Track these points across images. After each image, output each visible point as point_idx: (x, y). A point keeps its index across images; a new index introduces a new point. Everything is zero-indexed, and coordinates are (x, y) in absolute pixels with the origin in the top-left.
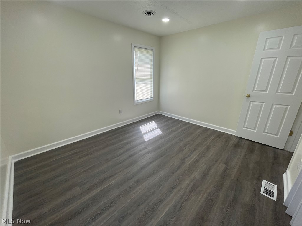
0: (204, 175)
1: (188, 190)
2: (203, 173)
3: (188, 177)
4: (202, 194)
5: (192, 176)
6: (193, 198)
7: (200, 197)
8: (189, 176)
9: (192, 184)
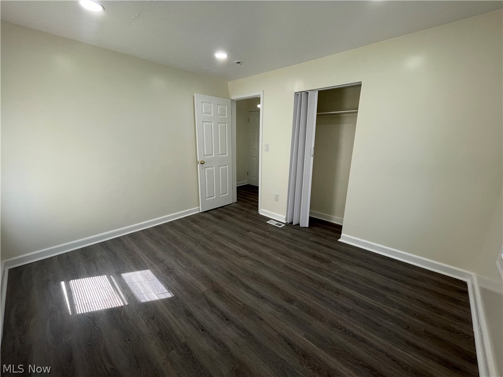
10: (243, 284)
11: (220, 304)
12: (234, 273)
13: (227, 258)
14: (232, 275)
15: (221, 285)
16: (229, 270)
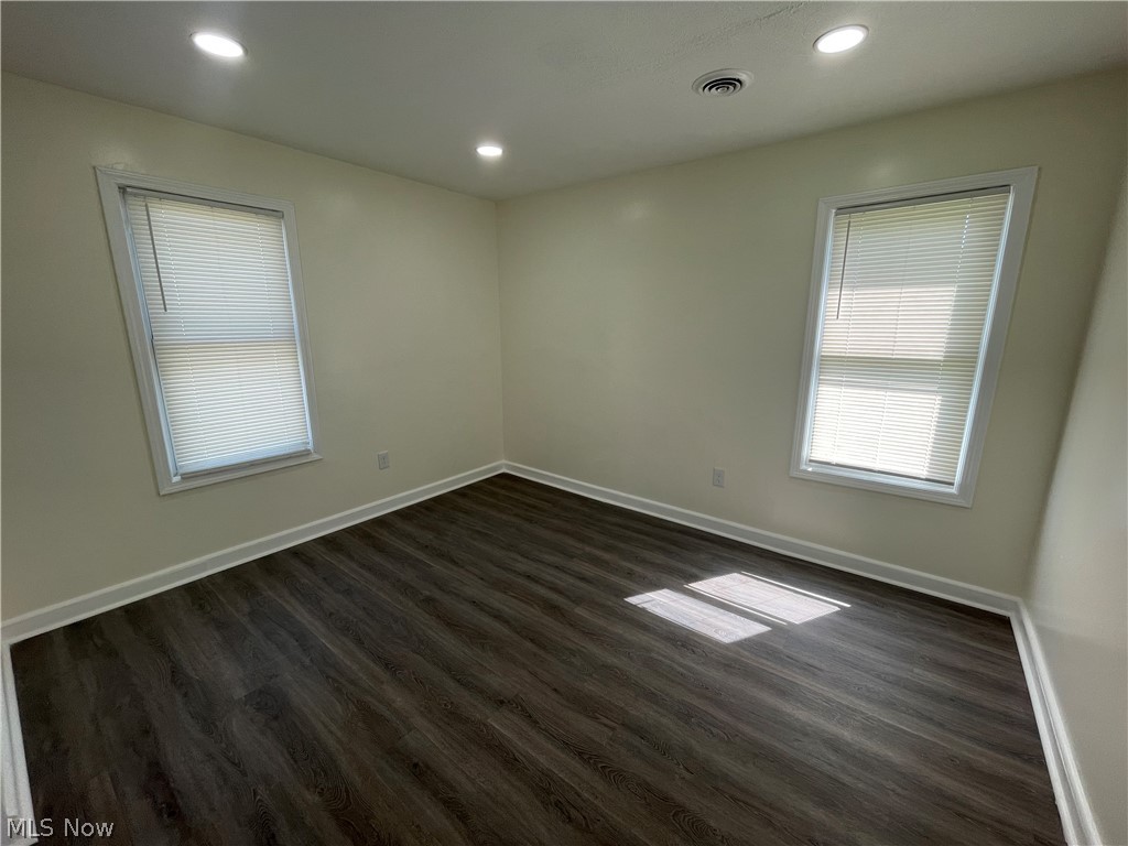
0: (416, 765)
1: (369, 698)
2: (428, 767)
3: (422, 709)
4: (339, 734)
5: (418, 721)
6: (339, 708)
7: (334, 728)
8: (421, 712)
9: (387, 714)
10: (506, 622)
11: (542, 591)
12: (529, 645)
13: (555, 690)
14: (532, 640)
15: (550, 619)
16: (542, 653)
